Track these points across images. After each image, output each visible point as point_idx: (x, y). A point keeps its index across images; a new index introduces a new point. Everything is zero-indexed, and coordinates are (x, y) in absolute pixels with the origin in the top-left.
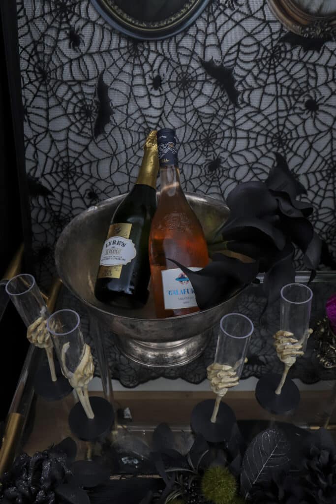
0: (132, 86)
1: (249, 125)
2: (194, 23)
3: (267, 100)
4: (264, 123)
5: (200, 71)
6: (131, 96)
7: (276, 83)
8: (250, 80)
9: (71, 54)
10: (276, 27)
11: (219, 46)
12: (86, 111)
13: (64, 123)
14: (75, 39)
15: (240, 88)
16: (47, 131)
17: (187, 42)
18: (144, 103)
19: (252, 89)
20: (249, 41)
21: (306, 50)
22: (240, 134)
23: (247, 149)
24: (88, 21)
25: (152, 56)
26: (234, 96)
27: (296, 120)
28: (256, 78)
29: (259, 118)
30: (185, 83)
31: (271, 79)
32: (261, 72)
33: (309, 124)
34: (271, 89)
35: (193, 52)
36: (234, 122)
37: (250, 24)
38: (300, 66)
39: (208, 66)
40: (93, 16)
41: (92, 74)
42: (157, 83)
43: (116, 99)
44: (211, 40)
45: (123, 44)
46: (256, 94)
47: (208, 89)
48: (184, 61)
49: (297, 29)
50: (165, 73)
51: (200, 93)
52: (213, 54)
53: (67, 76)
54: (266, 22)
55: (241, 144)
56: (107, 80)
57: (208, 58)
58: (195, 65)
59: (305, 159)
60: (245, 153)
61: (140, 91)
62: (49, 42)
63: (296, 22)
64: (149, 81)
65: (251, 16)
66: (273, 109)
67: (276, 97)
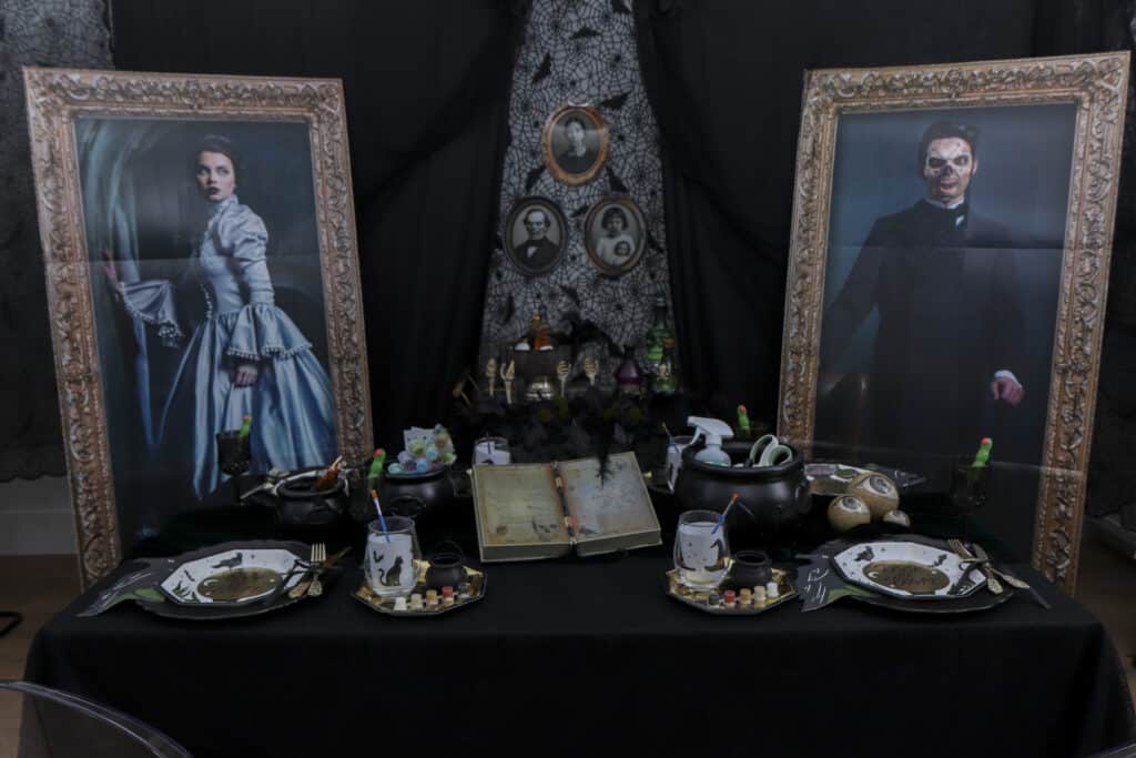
0: (525, 297)
3: (595, 305)
5: (560, 290)
6: (525, 303)
7: (599, 296)
8: (585, 295)
9: (497, 283)
10: (595, 271)
11: (568, 279)
12: (501, 310)
14: (499, 276)
15: (581, 299)
17: (553, 277)
19: (586, 299)
20: (582, 277)
21: (611, 281)
24: (507, 268)
25: (536, 284)
26: (578, 302)
27: (612, 314)
28: (588, 294)
29: (592, 314)
30: (552, 296)
31: (596, 294)
32: (590, 290)
33: (620, 317)
34: (597, 299)
35: (556, 282)
37: (583, 270)
39: (564, 288)
41: (506, 291)
42: (539, 296)
43: (518, 304)
44: (565, 276)
45: (522, 277)
46: (589, 303)
47: (564, 299)
48: (552, 286)
49: (604, 272)
50: (542, 291)
51: (561, 301)
52: (565, 283)
54: (589, 269)
56: (513, 294)
57: (563, 285)
58: (557, 287)
59: (621, 337)
61: (530, 300)
64: (534, 295)
65: (582, 266)
67: (600, 303)
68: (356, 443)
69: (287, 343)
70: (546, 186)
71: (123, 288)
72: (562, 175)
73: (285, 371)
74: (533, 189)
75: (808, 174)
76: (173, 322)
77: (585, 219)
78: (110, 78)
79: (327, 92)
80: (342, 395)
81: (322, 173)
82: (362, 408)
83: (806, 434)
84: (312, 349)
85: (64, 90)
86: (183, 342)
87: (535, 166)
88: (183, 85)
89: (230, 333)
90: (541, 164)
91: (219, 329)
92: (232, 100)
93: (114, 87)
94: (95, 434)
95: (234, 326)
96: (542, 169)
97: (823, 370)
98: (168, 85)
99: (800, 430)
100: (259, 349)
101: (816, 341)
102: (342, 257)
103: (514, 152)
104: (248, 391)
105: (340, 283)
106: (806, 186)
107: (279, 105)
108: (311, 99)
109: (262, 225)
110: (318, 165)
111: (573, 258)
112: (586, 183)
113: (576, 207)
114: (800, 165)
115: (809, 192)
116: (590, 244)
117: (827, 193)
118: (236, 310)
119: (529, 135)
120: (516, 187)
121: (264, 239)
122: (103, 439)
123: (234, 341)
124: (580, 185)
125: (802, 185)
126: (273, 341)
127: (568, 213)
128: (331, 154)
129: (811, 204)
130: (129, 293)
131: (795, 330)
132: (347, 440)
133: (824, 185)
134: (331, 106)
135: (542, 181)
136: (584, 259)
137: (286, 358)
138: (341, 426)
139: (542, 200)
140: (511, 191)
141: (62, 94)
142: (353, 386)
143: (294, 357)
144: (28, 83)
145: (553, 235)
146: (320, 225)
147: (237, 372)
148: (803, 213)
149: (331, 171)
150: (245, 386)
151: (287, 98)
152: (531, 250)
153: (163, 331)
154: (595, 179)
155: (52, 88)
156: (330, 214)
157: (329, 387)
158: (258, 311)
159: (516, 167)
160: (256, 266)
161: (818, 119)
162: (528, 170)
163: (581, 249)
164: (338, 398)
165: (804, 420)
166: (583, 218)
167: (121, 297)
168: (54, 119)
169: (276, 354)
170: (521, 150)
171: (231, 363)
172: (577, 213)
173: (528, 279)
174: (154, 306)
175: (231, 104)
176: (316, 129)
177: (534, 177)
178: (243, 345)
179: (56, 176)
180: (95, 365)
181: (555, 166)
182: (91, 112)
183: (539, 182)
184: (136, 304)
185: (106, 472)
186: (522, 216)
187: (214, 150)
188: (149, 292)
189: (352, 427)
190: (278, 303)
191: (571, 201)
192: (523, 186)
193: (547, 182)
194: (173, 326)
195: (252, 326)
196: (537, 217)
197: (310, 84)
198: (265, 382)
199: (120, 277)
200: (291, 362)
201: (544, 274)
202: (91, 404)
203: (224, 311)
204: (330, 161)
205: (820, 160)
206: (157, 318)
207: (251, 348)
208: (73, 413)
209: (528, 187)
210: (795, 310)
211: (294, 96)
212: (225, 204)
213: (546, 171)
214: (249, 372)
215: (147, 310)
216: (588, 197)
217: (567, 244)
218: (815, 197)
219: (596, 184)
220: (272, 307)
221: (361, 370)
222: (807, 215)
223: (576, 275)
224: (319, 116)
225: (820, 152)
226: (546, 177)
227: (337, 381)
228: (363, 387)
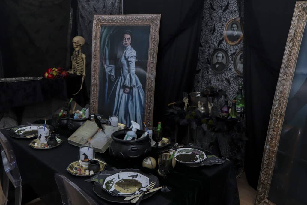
0: (214, 80)
1: (232, 89)
2: (224, 72)
3: (235, 86)
4: (235, 89)
5: (225, 79)
6: (214, 82)
7: (236, 83)
8: (232, 82)
9: (207, 75)
10: (236, 74)
11: (228, 76)
13: (204, 85)
14: (208, 73)
15: (231, 83)
16: (201, 86)
17: (223, 75)
18: (216, 83)
19: (232, 83)
20: (232, 76)
21: (241, 78)
22: (231, 91)
23: (232, 94)
24: (210, 70)
25: (218, 76)
26: (230, 84)
28: (233, 82)
29: (234, 88)
30: (222, 81)
31: (236, 82)
32: (234, 81)
34: (236, 84)
35: (224, 77)
36: (230, 88)
37: (232, 73)
38: (240, 81)
39: (226, 79)
40: (211, 70)
41: (209, 77)
42: (218, 80)
43: (212, 82)
44: (227, 75)
45: (214, 74)
46: (233, 84)
47: (226, 82)
48: (222, 77)
49: (239, 75)
51: (224, 83)
52: (227, 77)
53: (206, 78)
54: (234, 73)
55: (231, 93)
56: (211, 79)
57: (226, 77)
58: (224, 78)
60: (232, 95)
61: (216, 81)
62: (204, 72)
63: (239, 74)
64: (217, 80)
65: (232, 72)
66: (236, 87)
67: (237, 85)
68: (149, 113)
69: (137, 84)
70: (224, 45)
71: (105, 66)
72: (228, 42)
73: (135, 91)
74: (220, 46)
75: (291, 45)
76: (114, 75)
77: (234, 57)
78: (109, 16)
79: (157, 18)
80: (147, 100)
81: (151, 40)
82: (152, 104)
83: (275, 147)
84: (142, 86)
85: (100, 20)
86: (115, 80)
87: (221, 39)
88: (124, 17)
89: (125, 80)
90: (223, 38)
91: (123, 78)
92: (133, 21)
93: (110, 19)
94: (96, 98)
95: (126, 78)
96: (223, 40)
97: (285, 123)
98: (121, 17)
99: (273, 145)
100: (130, 85)
101: (284, 111)
102: (152, 63)
103: (215, 34)
104: (127, 94)
105: (151, 70)
106: (289, 49)
107: (144, 22)
108: (152, 20)
109: (136, 53)
110: (151, 38)
111: (230, 69)
112: (236, 45)
113: (232, 52)
114: (288, 41)
115: (290, 52)
116: (235, 65)
117: (297, 52)
118: (126, 74)
119: (220, 29)
120: (215, 45)
121: (135, 57)
122: (97, 100)
123: (126, 81)
124: (234, 45)
125: (288, 49)
126: (134, 83)
127: (229, 54)
128: (154, 35)
129: (290, 57)
130: (106, 67)
131: (277, 106)
132: (147, 112)
133: (296, 49)
134: (157, 21)
135: (223, 44)
136: (233, 70)
137: (136, 88)
138: (146, 107)
139: (222, 50)
140: (214, 46)
141: (100, 21)
142: (150, 98)
143: (138, 88)
144: (94, 18)
145: (224, 61)
146: (149, 54)
147: (125, 89)
148: (286, 60)
149: (154, 39)
150: (126, 93)
151: (146, 20)
152: (217, 66)
153: (112, 77)
154: (239, 43)
155: (98, 19)
156: (152, 51)
157: (145, 97)
158: (131, 75)
159: (216, 38)
160: (133, 63)
161: (298, 22)
162: (219, 40)
163: (232, 66)
164: (146, 100)
165: (275, 141)
166: (234, 56)
167: (105, 68)
168: (98, 27)
169: (134, 86)
170: (218, 33)
171: (124, 87)
172: (232, 55)
173: (216, 75)
174: (111, 71)
175: (134, 22)
176: (152, 28)
177: (220, 42)
178: (127, 83)
179: (96, 39)
180: (98, 83)
181: (227, 39)
182: (104, 25)
183: (222, 44)
184: (107, 70)
185: (97, 107)
186: (216, 54)
187: (128, 34)
188: (110, 67)
189: (149, 109)
190: (136, 74)
191: (231, 51)
192: (217, 45)
193: (224, 44)
194: (114, 76)
195: (129, 78)
196: (220, 55)
197: (153, 16)
198: (131, 93)
199: (105, 64)
200: (137, 89)
201: (220, 74)
202: (96, 92)
203: (124, 74)
204: (154, 37)
205: (296, 39)
206: (111, 74)
207: (129, 84)
208: (93, 93)
209: (218, 45)
210: (278, 98)
211: (148, 19)
212: (128, 47)
213: (224, 40)
214: (128, 90)
215: (109, 72)
216: (236, 49)
217: (228, 64)
218: (292, 54)
219: (239, 45)
220: (135, 74)
221: (153, 93)
222: (288, 61)
223: (230, 75)
224: (153, 24)
225: (297, 36)
226: (224, 42)
227: (147, 96)
228: (153, 99)
